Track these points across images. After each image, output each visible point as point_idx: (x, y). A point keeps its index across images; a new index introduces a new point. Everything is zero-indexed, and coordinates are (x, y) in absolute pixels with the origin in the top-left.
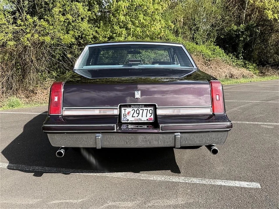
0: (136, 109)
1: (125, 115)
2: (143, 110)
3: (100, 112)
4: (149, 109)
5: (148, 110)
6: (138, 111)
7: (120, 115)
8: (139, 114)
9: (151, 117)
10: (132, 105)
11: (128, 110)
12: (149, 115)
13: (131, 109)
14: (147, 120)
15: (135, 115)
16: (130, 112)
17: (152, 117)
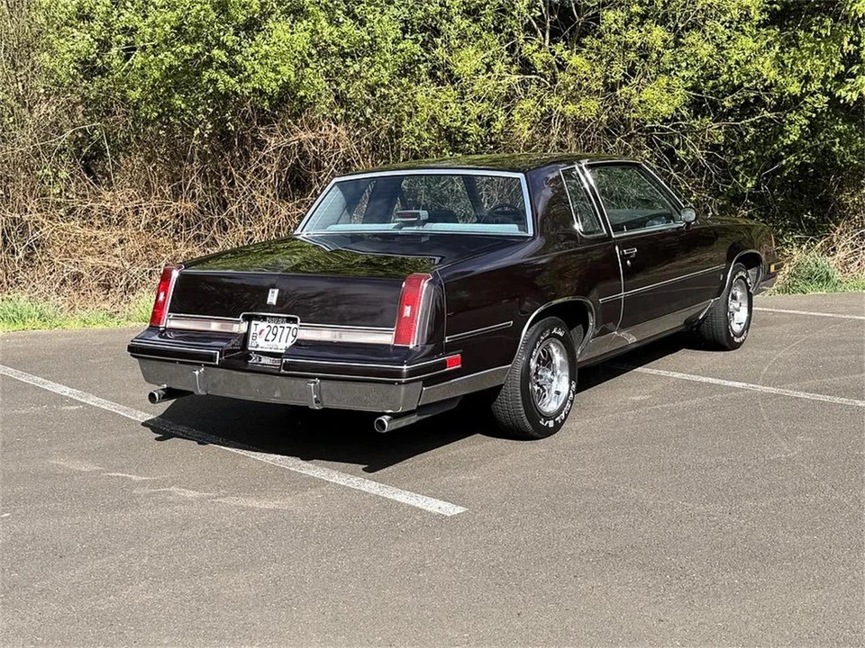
0: (273, 325)
1: (255, 337)
2: (284, 328)
3: (222, 327)
5: (291, 328)
6: (275, 329)
7: (246, 336)
8: (275, 335)
10: (269, 316)
11: (262, 325)
12: (290, 339)
13: (266, 324)
15: (271, 337)
16: (263, 330)
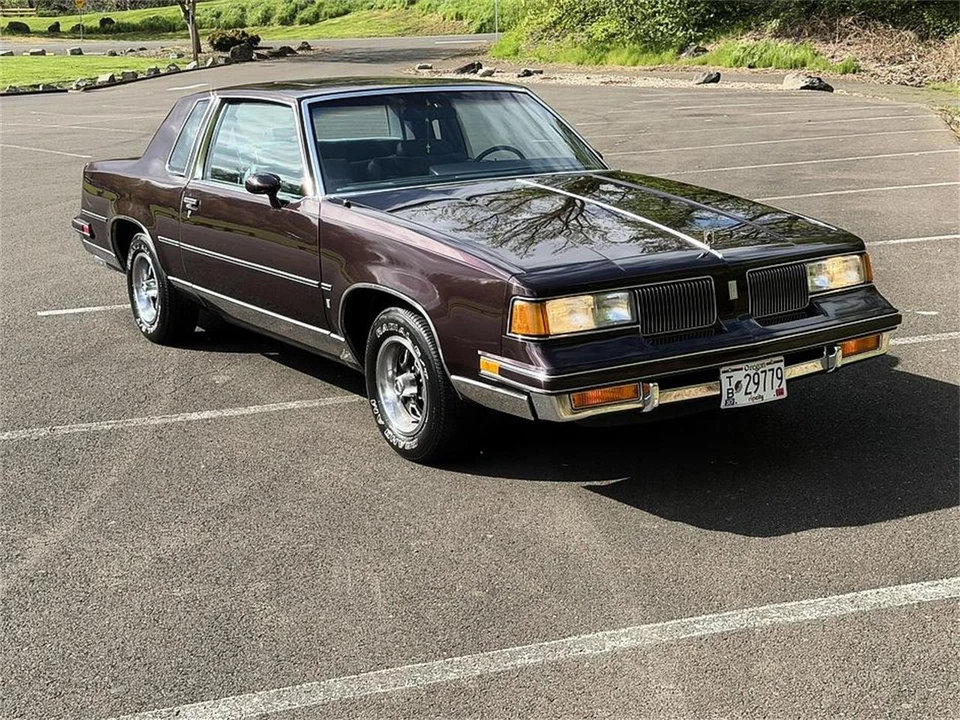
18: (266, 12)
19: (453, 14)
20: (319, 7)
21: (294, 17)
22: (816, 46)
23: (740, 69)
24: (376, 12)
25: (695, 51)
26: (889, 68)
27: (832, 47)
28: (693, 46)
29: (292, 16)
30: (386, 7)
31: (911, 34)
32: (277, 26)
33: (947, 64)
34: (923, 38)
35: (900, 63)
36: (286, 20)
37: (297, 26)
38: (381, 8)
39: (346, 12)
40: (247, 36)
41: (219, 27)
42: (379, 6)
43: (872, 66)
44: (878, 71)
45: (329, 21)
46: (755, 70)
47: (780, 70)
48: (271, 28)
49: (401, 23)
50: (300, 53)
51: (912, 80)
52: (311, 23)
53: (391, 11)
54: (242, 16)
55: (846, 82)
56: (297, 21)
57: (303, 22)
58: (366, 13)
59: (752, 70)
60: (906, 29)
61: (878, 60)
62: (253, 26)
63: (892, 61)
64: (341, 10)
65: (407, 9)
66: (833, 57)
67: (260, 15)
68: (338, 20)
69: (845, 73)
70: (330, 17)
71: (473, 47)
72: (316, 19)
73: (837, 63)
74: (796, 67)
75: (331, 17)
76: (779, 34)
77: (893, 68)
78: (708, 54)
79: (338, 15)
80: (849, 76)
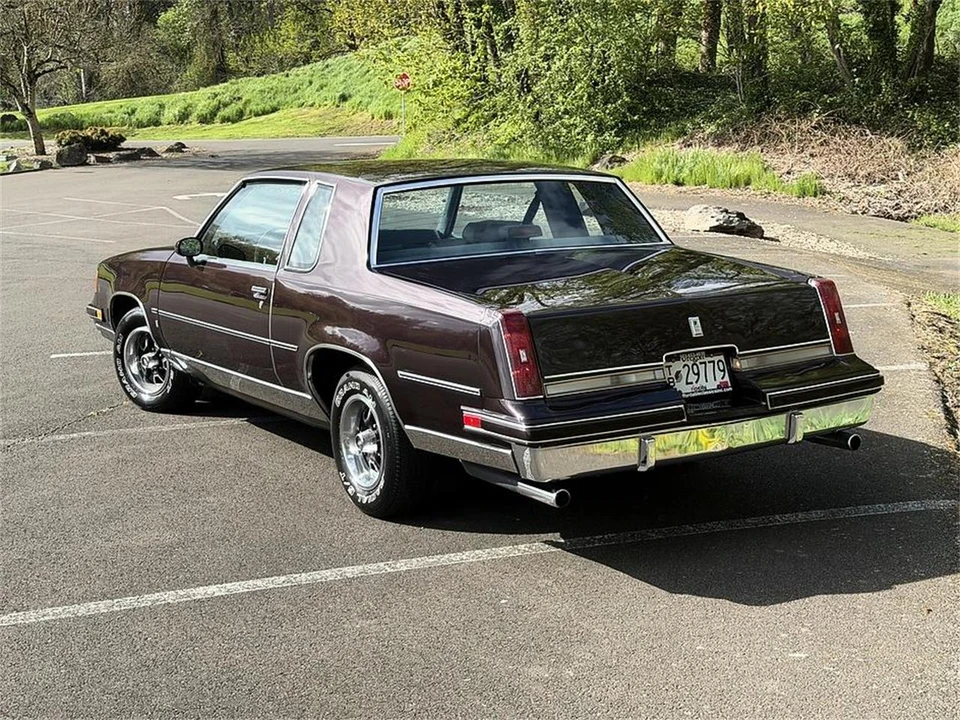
1: (672, 380)
2: (705, 363)
4: (716, 359)
5: (713, 362)
6: (695, 367)
8: (698, 374)
9: (725, 380)
10: (682, 354)
12: (719, 375)
14: (719, 387)
15: (692, 378)
16: (679, 372)
17: (727, 378)
18: (186, 109)
19: (382, 113)
20: (246, 103)
21: (215, 115)
22: (767, 157)
23: (664, 188)
24: (305, 110)
25: (610, 162)
26: (865, 190)
27: (789, 158)
28: (608, 155)
29: (213, 114)
30: (317, 104)
31: (897, 142)
32: (196, 124)
33: (948, 185)
34: (913, 148)
35: (883, 181)
36: (206, 118)
37: (218, 124)
38: (312, 105)
39: (274, 110)
40: (107, 134)
41: (130, 125)
42: (310, 103)
43: (843, 187)
44: (850, 194)
45: (254, 119)
46: (683, 188)
47: (716, 190)
48: (189, 127)
49: (327, 122)
50: (164, 155)
51: (898, 207)
52: (234, 122)
53: (321, 109)
54: (158, 114)
55: (802, 210)
56: (217, 119)
57: (225, 120)
58: (295, 111)
59: (680, 188)
60: (892, 135)
61: (852, 177)
62: (169, 124)
63: (870, 179)
64: (268, 108)
65: (338, 106)
66: (789, 173)
67: (177, 113)
68: (264, 117)
69: (803, 194)
70: (255, 116)
71: (367, 150)
72: (240, 116)
73: (793, 182)
74: (737, 185)
75: (257, 115)
76: (720, 140)
77: (871, 189)
78: (627, 165)
79: (265, 113)
80: (810, 200)
